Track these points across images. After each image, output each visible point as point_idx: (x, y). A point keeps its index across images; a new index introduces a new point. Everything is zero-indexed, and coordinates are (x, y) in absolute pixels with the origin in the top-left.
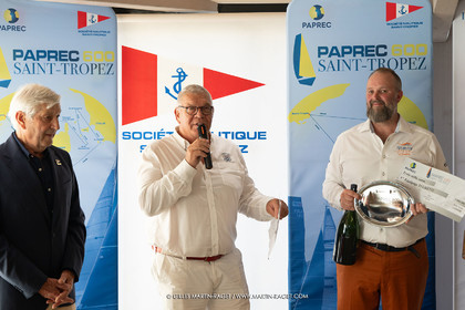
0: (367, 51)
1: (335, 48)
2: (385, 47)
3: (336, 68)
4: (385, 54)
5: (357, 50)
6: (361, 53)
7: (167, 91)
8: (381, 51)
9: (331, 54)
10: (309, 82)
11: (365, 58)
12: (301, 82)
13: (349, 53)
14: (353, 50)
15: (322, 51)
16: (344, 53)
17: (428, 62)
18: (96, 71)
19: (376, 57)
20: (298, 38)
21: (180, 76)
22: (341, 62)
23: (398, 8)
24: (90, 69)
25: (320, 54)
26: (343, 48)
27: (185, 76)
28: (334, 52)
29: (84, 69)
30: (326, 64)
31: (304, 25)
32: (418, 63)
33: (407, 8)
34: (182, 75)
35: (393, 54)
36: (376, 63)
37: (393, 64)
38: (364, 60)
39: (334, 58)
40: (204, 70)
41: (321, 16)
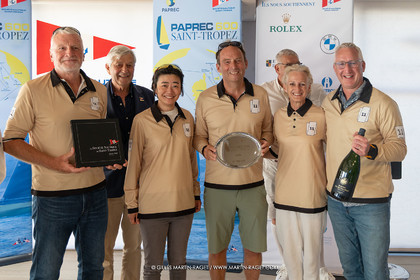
1: (181, 25)
2: (212, 24)
3: (182, 38)
4: (212, 29)
5: (196, 26)
6: (198, 28)
8: (210, 27)
9: (179, 29)
10: (166, 47)
11: (200, 31)
12: (161, 47)
13: (190, 28)
14: (192, 26)
15: (174, 27)
16: (187, 28)
17: (238, 34)
18: (15, 37)
19: (206, 31)
20: (160, 18)
22: (185, 34)
24: (11, 35)
25: (172, 29)
26: (186, 25)
28: (181, 27)
29: (6, 35)
30: (176, 35)
31: (163, 10)
32: (232, 35)
35: (217, 28)
36: (206, 35)
37: (216, 35)
38: (199, 33)
39: (181, 32)
40: (95, 37)
41: (173, 4)
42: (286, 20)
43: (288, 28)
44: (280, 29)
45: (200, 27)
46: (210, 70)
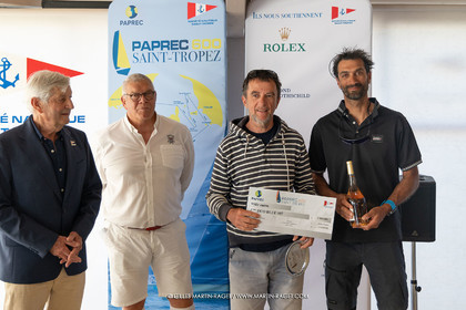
1: (146, 42)
2: (187, 42)
3: (147, 60)
4: (187, 48)
5: (165, 44)
6: (167, 47)
8: (184, 45)
9: (143, 48)
10: (125, 72)
11: (171, 52)
12: (118, 72)
13: (158, 47)
14: (160, 44)
15: (136, 45)
16: (153, 47)
17: (222, 55)
19: (180, 50)
20: (117, 34)
21: (4, 65)
22: (151, 55)
23: (197, 8)
25: (134, 48)
26: (153, 42)
27: (9, 65)
28: (145, 46)
30: (139, 57)
31: (121, 22)
32: (213, 56)
33: (204, 7)
34: (7, 65)
35: (193, 47)
36: (179, 57)
37: (193, 56)
38: (170, 54)
39: (146, 51)
40: (28, 59)
41: (134, 15)
42: (285, 37)
43: (287, 47)
44: (276, 48)
45: (172, 45)
46: (185, 101)
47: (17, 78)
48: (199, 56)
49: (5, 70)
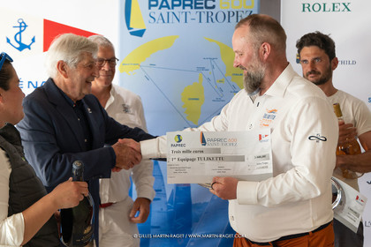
0: (196, 4)
1: (165, 0)
2: (213, 1)
3: (166, 21)
4: (214, 7)
5: (187, 3)
6: (190, 5)
7: (8, 41)
8: (210, 4)
9: (162, 6)
10: (140, 33)
11: (194, 11)
12: (132, 33)
13: (179, 5)
14: (182, 3)
15: (153, 3)
16: (173, 6)
19: (205, 10)
21: (20, 27)
22: (171, 14)
25: (150, 6)
26: (173, 0)
27: (25, 26)
28: (164, 4)
30: (157, 16)
34: (23, 26)
35: (221, 7)
36: (204, 16)
37: (221, 17)
38: (193, 13)
39: (164, 10)
44: (317, 7)
46: (209, 67)
47: (33, 40)
48: (227, 17)
49: (21, 31)
